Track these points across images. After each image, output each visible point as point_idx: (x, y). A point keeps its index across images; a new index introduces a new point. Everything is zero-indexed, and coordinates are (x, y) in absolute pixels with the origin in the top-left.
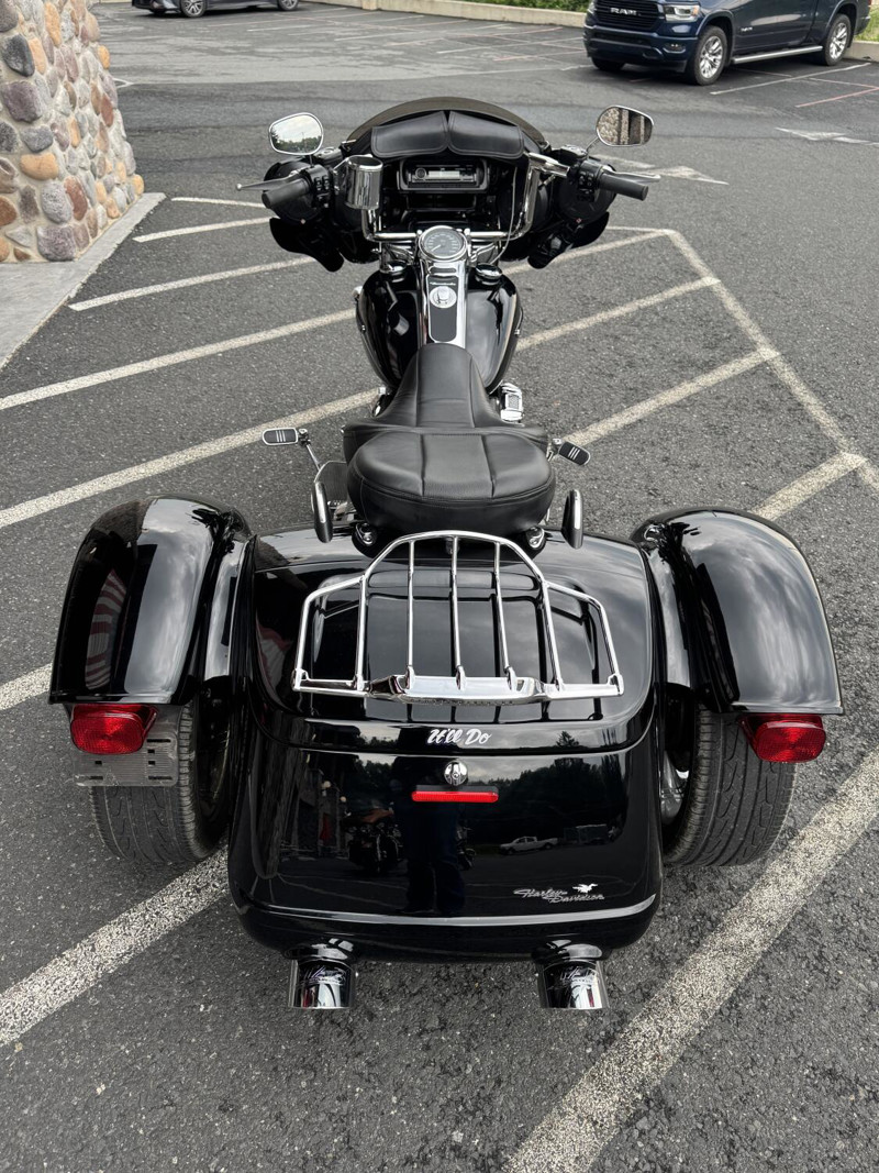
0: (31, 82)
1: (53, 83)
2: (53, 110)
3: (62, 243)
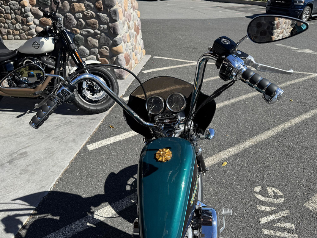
0: (117, 23)
1: (124, 23)
2: (123, 32)
3: (121, 74)
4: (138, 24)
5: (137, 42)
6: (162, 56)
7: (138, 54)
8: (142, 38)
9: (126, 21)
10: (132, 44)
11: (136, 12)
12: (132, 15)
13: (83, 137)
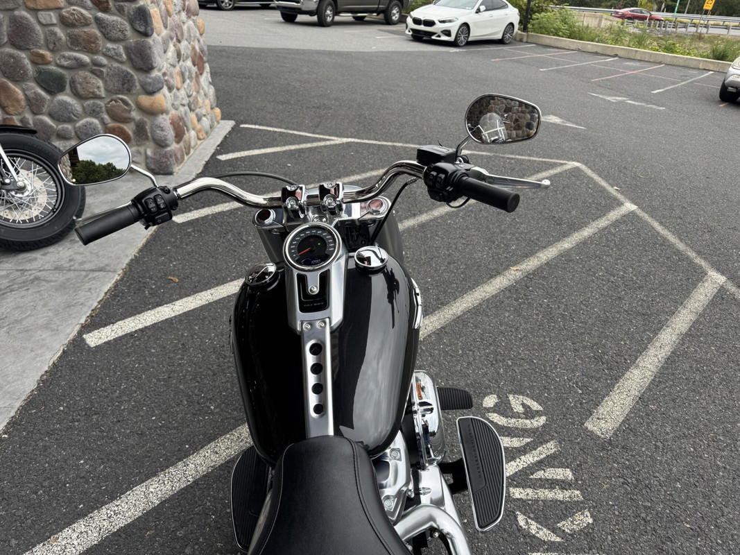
0: (150, 41)
1: (166, 44)
2: (165, 63)
3: (165, 162)
4: (200, 49)
5: (199, 89)
6: (260, 125)
7: (204, 118)
8: (210, 80)
9: (172, 39)
10: (187, 94)
11: (194, 22)
12: (185, 27)
13: (74, 315)
